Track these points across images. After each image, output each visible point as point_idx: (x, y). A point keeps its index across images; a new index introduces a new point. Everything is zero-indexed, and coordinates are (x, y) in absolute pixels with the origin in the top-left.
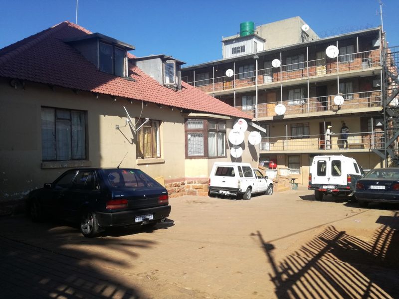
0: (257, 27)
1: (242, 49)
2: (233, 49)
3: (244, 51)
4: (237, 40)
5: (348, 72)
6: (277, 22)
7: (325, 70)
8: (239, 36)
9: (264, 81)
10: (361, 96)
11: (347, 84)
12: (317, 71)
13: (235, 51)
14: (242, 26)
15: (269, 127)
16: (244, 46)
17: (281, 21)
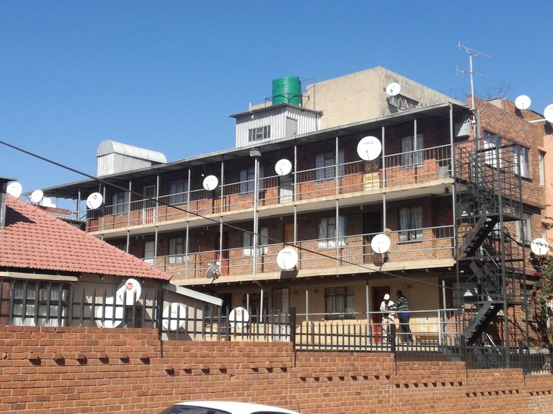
0: (308, 87)
1: (266, 131)
2: (250, 130)
3: (269, 136)
4: (260, 114)
5: (416, 186)
6: (343, 77)
7: (378, 180)
8: (269, 104)
9: (279, 199)
10: (438, 234)
11: (415, 210)
12: (366, 181)
13: (254, 134)
14: (277, 85)
15: (289, 294)
16: (269, 126)
17: (349, 76)
